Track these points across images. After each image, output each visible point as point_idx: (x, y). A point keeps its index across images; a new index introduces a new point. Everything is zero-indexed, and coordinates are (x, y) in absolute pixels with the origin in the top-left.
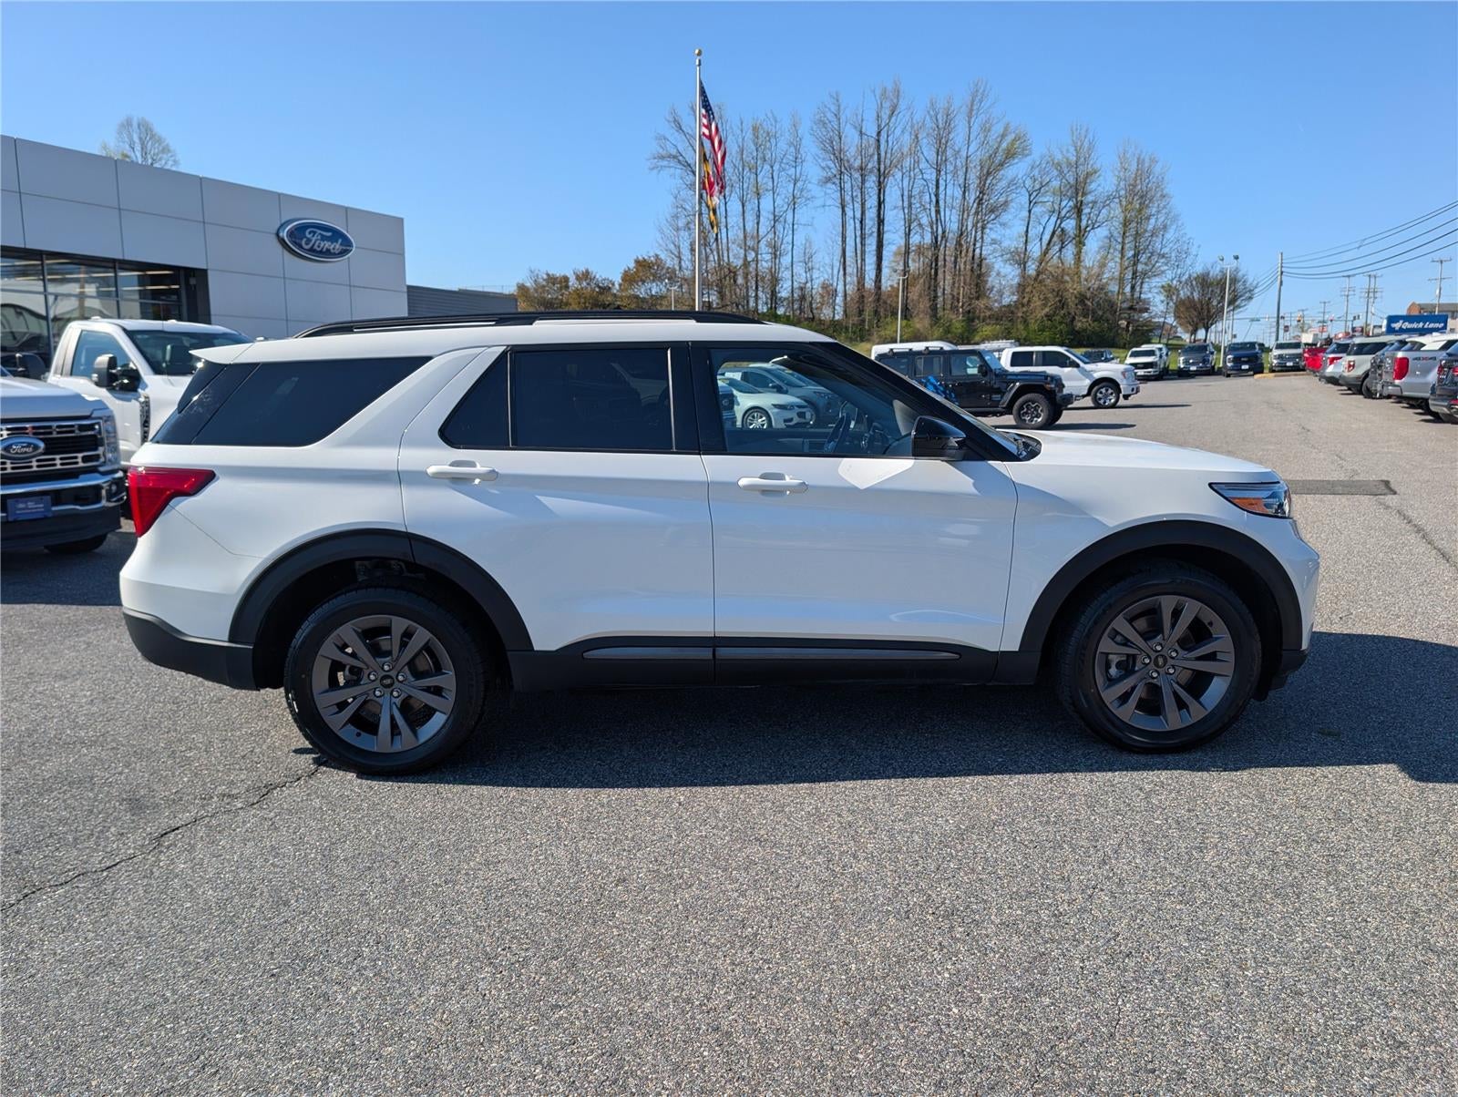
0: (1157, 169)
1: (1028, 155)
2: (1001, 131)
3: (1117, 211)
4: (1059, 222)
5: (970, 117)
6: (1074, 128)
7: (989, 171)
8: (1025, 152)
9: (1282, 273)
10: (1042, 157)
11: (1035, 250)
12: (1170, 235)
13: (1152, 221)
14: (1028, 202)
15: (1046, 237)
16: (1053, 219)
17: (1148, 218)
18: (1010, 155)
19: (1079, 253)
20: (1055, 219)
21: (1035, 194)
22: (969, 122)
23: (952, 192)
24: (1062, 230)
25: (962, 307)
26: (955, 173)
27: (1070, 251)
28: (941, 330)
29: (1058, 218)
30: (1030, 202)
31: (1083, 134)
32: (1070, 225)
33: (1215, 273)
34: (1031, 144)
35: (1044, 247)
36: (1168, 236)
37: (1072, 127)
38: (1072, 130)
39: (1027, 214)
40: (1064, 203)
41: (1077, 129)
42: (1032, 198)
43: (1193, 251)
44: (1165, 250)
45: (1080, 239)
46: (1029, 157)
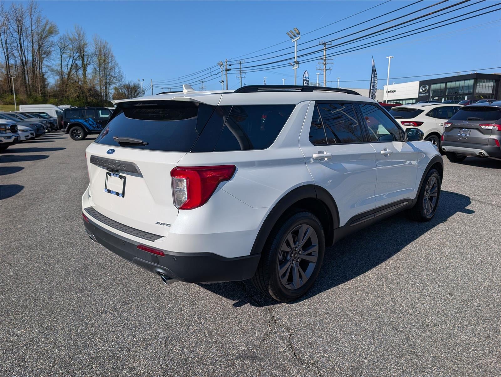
0: (108, 46)
1: (58, 34)
2: (45, 23)
3: (96, 59)
4: (74, 61)
5: (31, 15)
6: (76, 27)
7: (42, 38)
8: (56, 32)
9: (152, 86)
10: (64, 35)
11: (66, 70)
12: (117, 70)
13: (110, 64)
14: (60, 52)
15: (69, 66)
16: (71, 60)
17: (108, 63)
18: (51, 32)
19: (85, 74)
20: (72, 60)
21: (63, 49)
22: (31, 17)
23: (26, 44)
24: (76, 64)
25: (40, 91)
26: (27, 36)
27: (81, 72)
28: (33, 100)
29: (73, 60)
30: (61, 52)
31: (80, 30)
32: (79, 63)
33: (132, 85)
34: (58, 30)
35: (69, 70)
36: (116, 71)
37: (75, 26)
38: (75, 27)
39: (60, 56)
40: (74, 54)
41: (77, 27)
42: (62, 51)
43: (124, 76)
44: (116, 76)
45: (84, 67)
46: (58, 35)
